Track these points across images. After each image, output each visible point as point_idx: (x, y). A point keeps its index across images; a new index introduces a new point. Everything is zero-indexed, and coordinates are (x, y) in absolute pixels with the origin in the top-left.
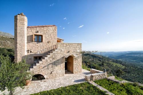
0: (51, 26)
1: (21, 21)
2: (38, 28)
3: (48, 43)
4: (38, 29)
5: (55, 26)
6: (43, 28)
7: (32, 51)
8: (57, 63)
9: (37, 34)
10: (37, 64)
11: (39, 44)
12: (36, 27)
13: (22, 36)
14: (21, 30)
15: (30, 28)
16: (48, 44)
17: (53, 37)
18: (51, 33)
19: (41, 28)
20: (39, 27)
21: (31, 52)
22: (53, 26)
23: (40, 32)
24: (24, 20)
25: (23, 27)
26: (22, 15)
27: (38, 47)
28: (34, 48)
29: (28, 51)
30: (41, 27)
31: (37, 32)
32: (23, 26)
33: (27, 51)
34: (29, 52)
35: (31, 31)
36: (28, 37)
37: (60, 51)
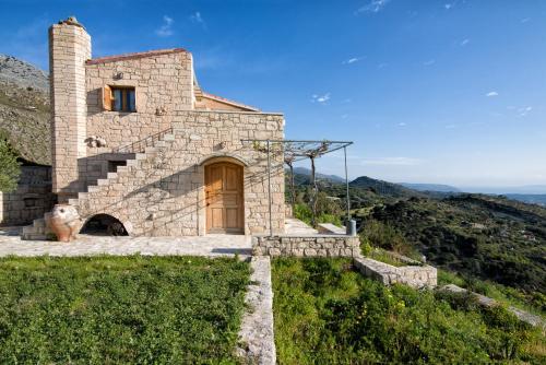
0: (167, 53)
1: (63, 44)
2: (120, 63)
3: (157, 114)
4: (120, 66)
5: (183, 51)
6: (137, 62)
7: (103, 141)
8: (172, 186)
9: (119, 83)
10: (100, 182)
11: (124, 120)
12: (114, 61)
13: (70, 91)
14: (64, 70)
15: (96, 63)
16: (159, 120)
17: (175, 94)
18: (166, 79)
19: (131, 61)
20: (123, 59)
21: (99, 145)
22: (175, 52)
23: (126, 76)
24: (71, 38)
25: (70, 63)
26: (69, 24)
27: (121, 127)
28: (109, 131)
29: (89, 140)
30: (130, 58)
31: (118, 77)
32: (71, 57)
33: (86, 141)
34: (94, 144)
35: (96, 74)
36: (89, 94)
37: (183, 142)
